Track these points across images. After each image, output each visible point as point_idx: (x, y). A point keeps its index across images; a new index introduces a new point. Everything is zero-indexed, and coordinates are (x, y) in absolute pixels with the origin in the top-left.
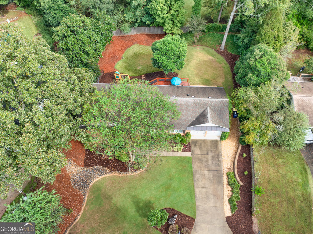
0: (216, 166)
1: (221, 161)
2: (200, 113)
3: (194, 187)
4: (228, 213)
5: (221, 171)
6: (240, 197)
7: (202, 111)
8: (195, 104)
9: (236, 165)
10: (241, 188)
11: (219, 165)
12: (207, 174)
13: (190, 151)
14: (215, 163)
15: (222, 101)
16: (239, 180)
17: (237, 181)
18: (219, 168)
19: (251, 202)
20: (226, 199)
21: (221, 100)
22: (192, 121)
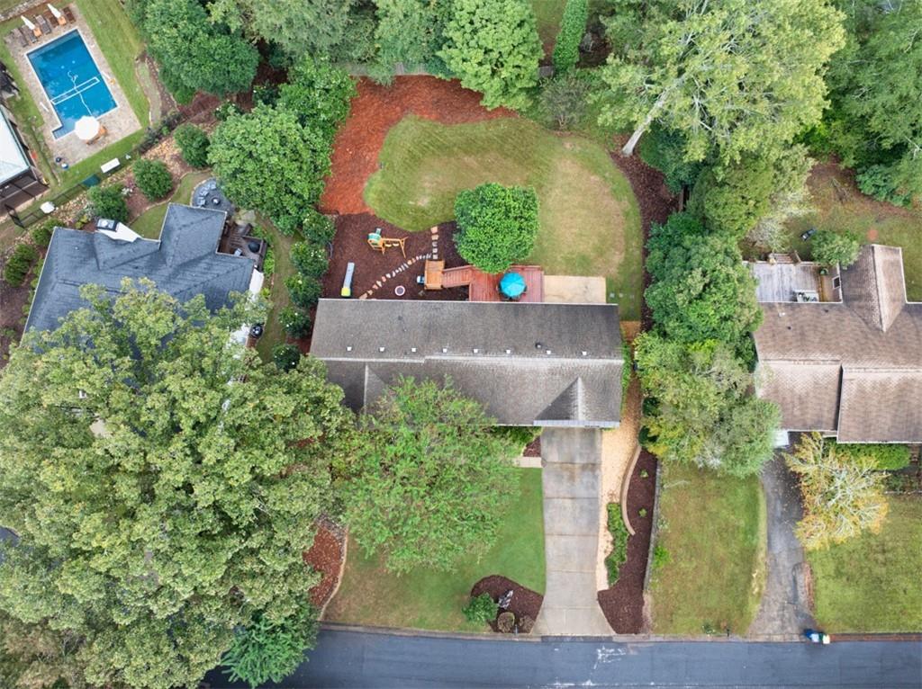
0: (587, 488)
1: (599, 477)
2: (561, 391)
3: (544, 534)
4: (603, 584)
5: (597, 498)
6: (626, 556)
7: (566, 385)
8: (552, 372)
9: (625, 493)
10: (631, 539)
11: (593, 487)
12: (570, 506)
13: (538, 454)
14: (587, 482)
15: (609, 366)
16: (627, 523)
17: (624, 526)
18: (594, 492)
19: (645, 568)
20: (602, 557)
21: (607, 361)
22: (545, 407)
